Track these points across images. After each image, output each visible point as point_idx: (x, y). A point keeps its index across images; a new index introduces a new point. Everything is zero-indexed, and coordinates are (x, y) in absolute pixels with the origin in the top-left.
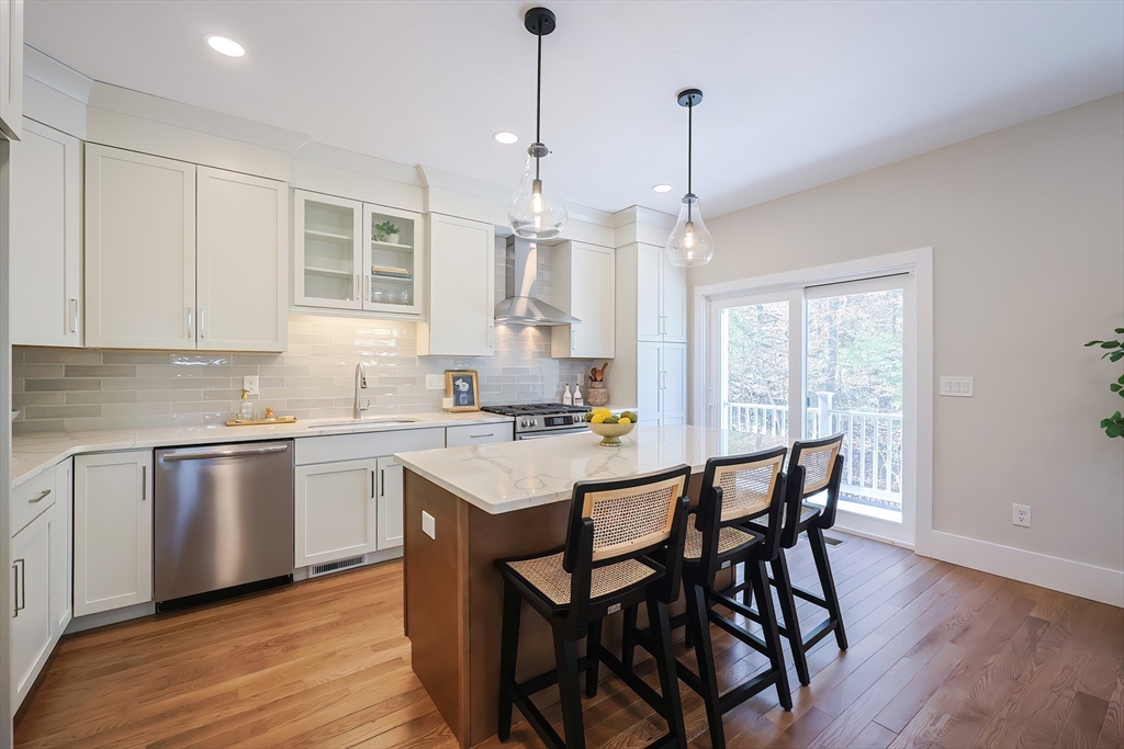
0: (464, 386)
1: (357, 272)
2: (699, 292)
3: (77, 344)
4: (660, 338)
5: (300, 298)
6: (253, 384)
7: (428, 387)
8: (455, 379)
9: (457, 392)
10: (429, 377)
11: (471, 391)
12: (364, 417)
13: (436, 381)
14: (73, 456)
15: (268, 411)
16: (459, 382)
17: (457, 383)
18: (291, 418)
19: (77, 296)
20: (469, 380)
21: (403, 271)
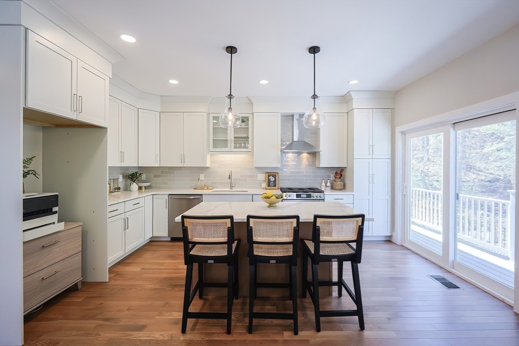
0: (272, 179)
1: (229, 138)
2: (398, 129)
3: (159, 166)
4: (370, 156)
5: (212, 149)
6: (202, 177)
7: (258, 179)
8: (269, 176)
9: (269, 181)
10: (259, 175)
11: (275, 181)
12: (234, 189)
13: (262, 177)
14: (153, 195)
15: (205, 185)
16: (271, 177)
17: (270, 178)
18: (211, 188)
19: (158, 152)
20: (274, 176)
21: (245, 136)
